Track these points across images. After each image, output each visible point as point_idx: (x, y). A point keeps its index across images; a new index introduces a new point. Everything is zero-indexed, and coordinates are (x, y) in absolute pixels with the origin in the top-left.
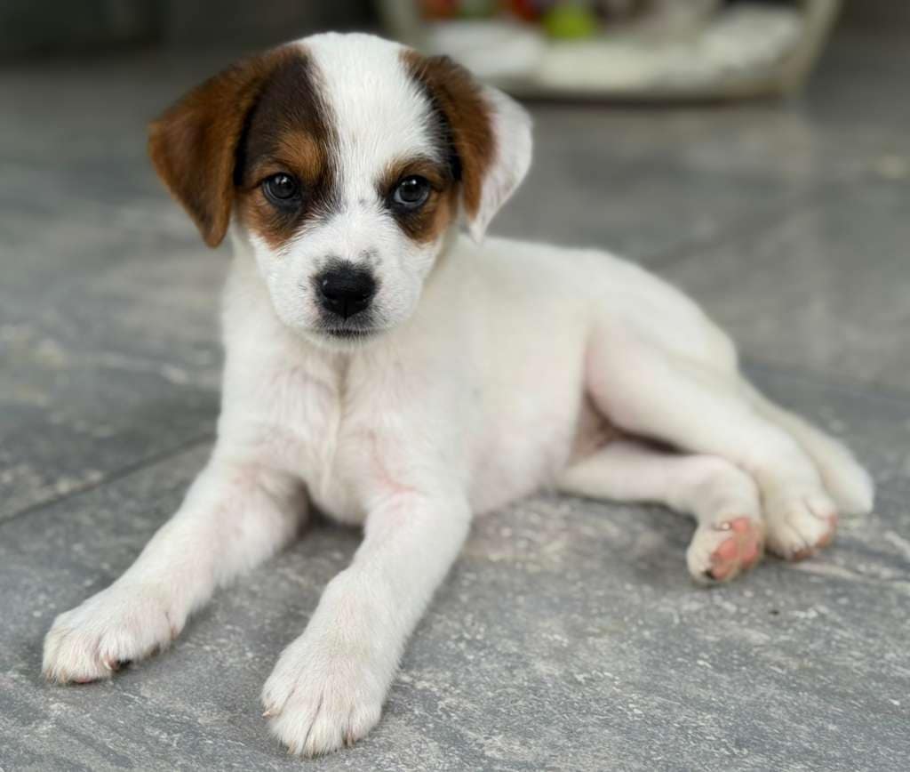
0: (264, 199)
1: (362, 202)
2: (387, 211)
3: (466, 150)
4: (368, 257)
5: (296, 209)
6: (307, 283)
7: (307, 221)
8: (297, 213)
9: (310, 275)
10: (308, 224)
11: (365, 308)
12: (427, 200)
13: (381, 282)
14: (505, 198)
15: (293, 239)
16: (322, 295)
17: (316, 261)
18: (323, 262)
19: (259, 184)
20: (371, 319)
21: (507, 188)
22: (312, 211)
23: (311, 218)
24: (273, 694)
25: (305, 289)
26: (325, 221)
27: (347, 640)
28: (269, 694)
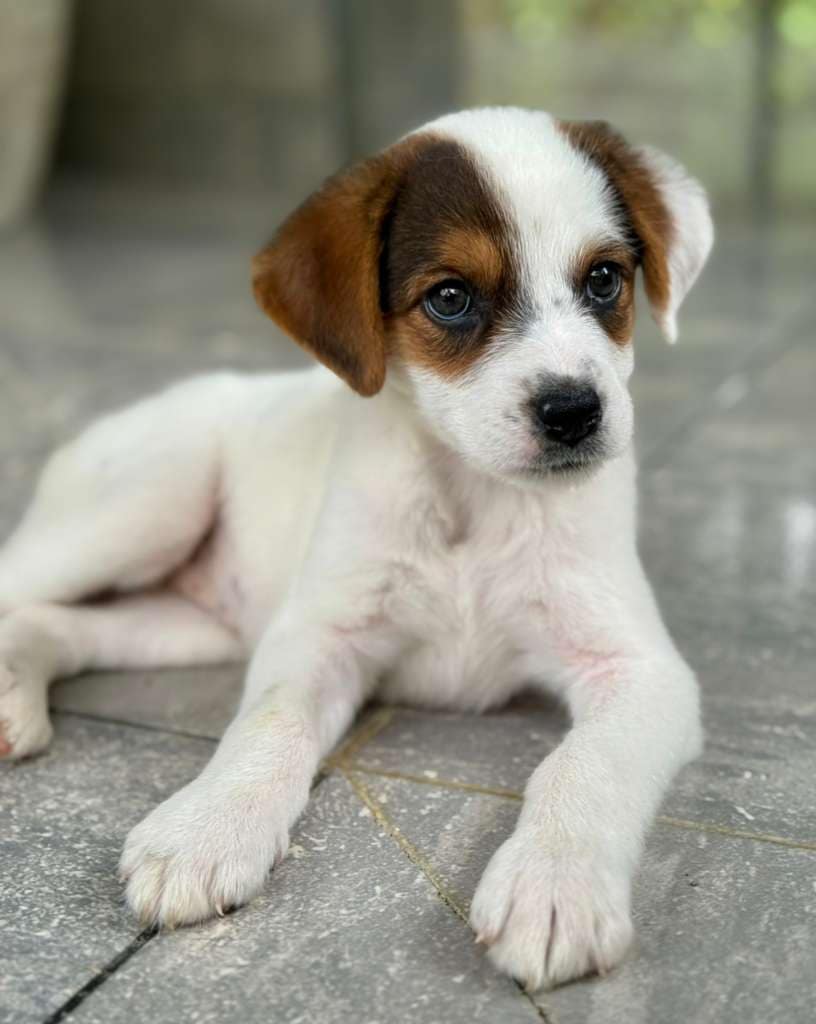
0: (426, 320)
1: (557, 303)
2: (587, 310)
3: (647, 228)
4: (589, 369)
5: (474, 327)
6: (516, 413)
7: (495, 338)
8: (477, 330)
9: (520, 401)
10: (497, 341)
11: (595, 431)
12: (619, 293)
13: (605, 398)
14: (691, 282)
15: (479, 361)
16: (541, 423)
17: (525, 383)
18: (536, 383)
19: (417, 302)
20: (601, 443)
21: (692, 268)
22: (497, 324)
23: (498, 332)
24: (483, 912)
25: (515, 420)
26: (520, 333)
27: (572, 834)
28: (478, 915)
